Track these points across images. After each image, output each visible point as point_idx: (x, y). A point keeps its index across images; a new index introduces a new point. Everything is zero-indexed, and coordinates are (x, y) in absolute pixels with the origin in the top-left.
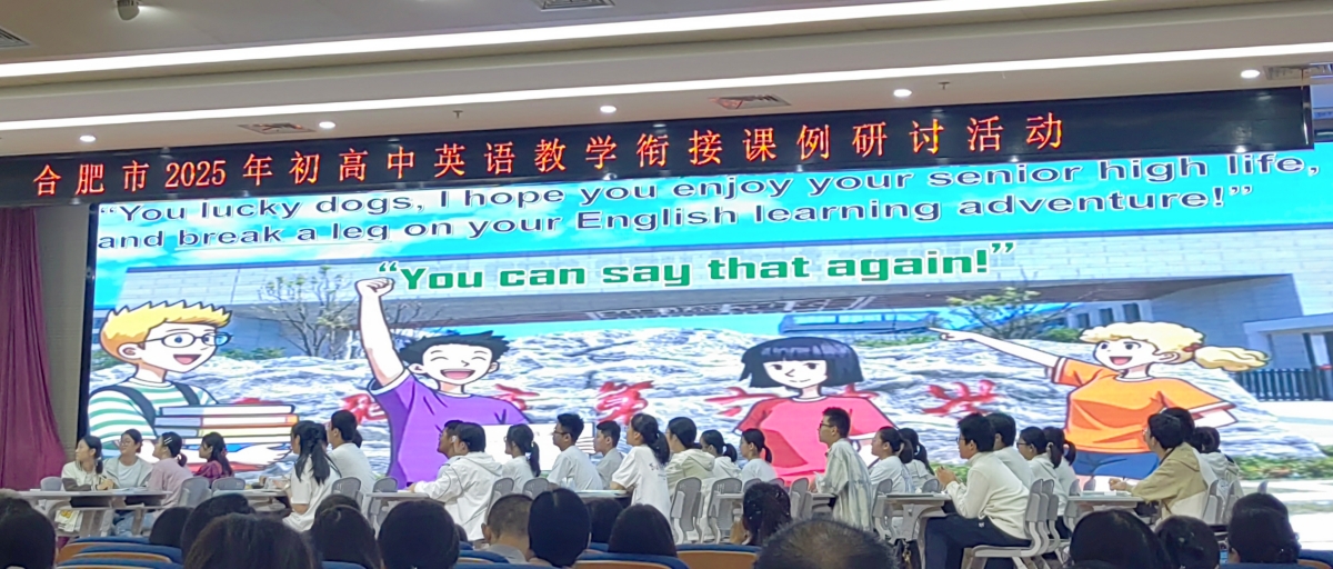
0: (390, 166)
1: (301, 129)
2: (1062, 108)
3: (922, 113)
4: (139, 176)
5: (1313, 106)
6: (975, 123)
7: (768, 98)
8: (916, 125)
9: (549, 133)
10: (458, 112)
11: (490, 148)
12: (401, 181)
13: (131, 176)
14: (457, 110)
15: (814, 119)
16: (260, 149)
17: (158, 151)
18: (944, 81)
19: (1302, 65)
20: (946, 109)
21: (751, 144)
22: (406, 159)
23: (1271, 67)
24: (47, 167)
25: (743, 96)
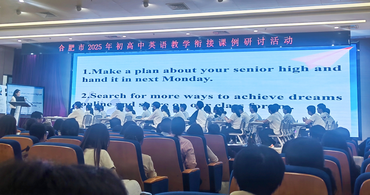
0: (138, 46)
1: (119, 37)
2: (293, 35)
3: (260, 36)
5: (351, 35)
6: (272, 38)
7: (225, 32)
9: (174, 39)
11: (161, 42)
12: (141, 49)
13: (80, 47)
14: (154, 33)
15: (235, 37)
16: (109, 42)
17: (87, 42)
19: (349, 26)
20: (266, 35)
21: (221, 42)
22: (142, 45)
24: (62, 45)
25: (219, 32)
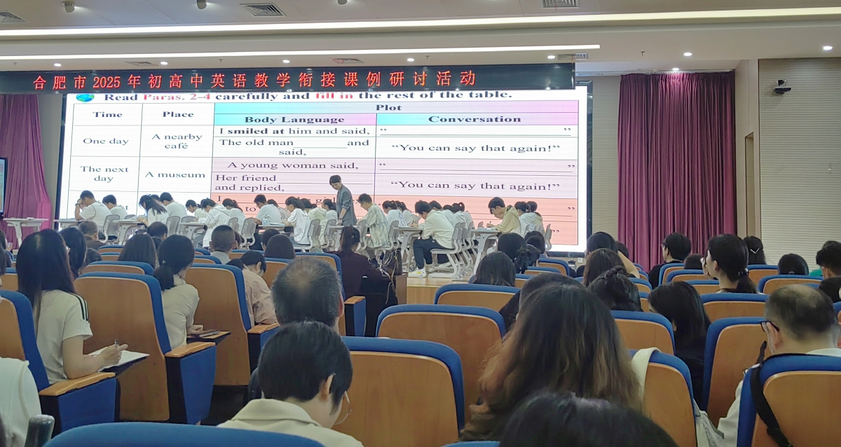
0: (192, 82)
1: (154, 65)
2: (475, 68)
3: (419, 68)
4: (81, 82)
5: (576, 71)
6: (440, 73)
7: (355, 60)
8: (416, 73)
9: (261, 70)
10: (221, 60)
11: (235, 75)
12: (197, 89)
13: (78, 82)
14: (221, 59)
15: (374, 69)
16: (135, 72)
17: (91, 71)
18: (428, 55)
19: (572, 54)
20: (429, 67)
21: (348, 79)
22: (199, 80)
23: (560, 54)
24: (40, 77)
25: (344, 58)
